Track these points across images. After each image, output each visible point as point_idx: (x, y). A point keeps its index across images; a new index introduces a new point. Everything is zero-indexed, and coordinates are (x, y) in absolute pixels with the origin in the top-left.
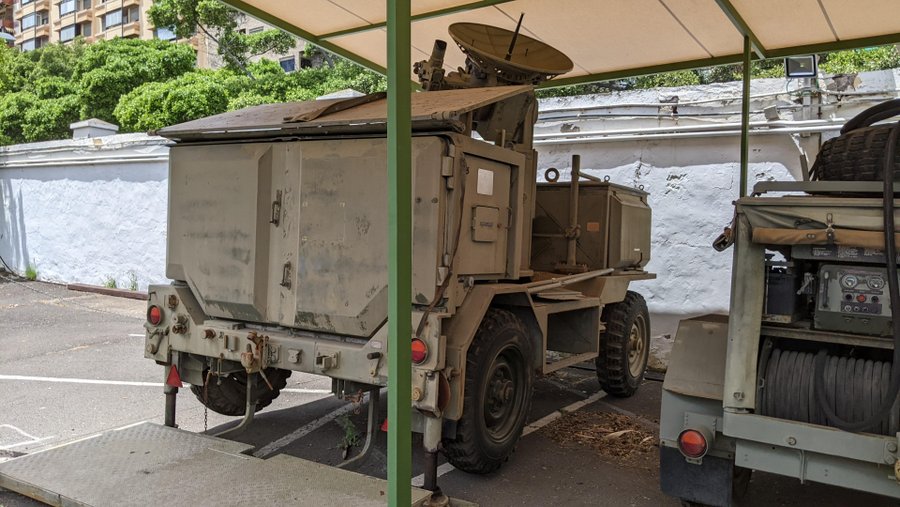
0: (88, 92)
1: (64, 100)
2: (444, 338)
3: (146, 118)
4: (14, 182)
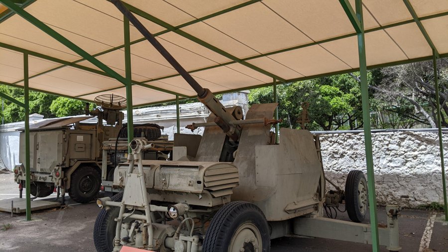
0: (42, 99)
1: (35, 101)
2: (63, 172)
3: (60, 110)
4: (9, 137)
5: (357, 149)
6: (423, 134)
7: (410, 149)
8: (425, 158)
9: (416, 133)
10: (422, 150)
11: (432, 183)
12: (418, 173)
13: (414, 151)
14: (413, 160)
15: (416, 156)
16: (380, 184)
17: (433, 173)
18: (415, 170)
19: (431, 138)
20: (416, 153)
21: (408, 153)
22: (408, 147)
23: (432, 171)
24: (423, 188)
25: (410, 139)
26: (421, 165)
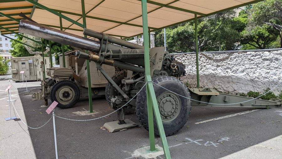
5: (186, 62)
6: (208, 54)
7: (203, 62)
8: (208, 66)
9: (206, 54)
10: (207, 62)
11: (210, 79)
12: (205, 74)
13: (205, 63)
14: (204, 68)
15: (205, 66)
16: (193, 79)
17: (211, 74)
18: (205, 73)
19: (210, 57)
20: (205, 64)
21: (203, 64)
22: (202, 61)
23: (210, 73)
24: (207, 81)
25: (203, 57)
26: (207, 70)
